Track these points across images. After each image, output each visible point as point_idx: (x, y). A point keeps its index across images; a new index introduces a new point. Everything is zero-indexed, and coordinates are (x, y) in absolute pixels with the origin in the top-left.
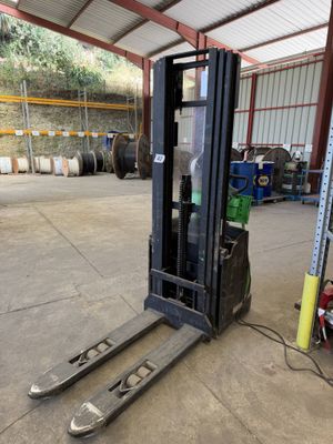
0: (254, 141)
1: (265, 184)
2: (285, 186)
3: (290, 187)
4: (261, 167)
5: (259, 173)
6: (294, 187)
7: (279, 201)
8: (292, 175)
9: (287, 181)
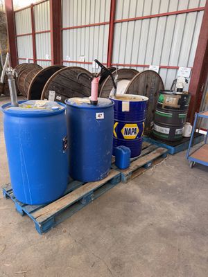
0: (115, 61)
1: (133, 136)
2: (158, 128)
3: (167, 131)
4: (126, 107)
5: (122, 118)
6: (172, 131)
7: (154, 161)
8: (170, 115)
9: (162, 122)
